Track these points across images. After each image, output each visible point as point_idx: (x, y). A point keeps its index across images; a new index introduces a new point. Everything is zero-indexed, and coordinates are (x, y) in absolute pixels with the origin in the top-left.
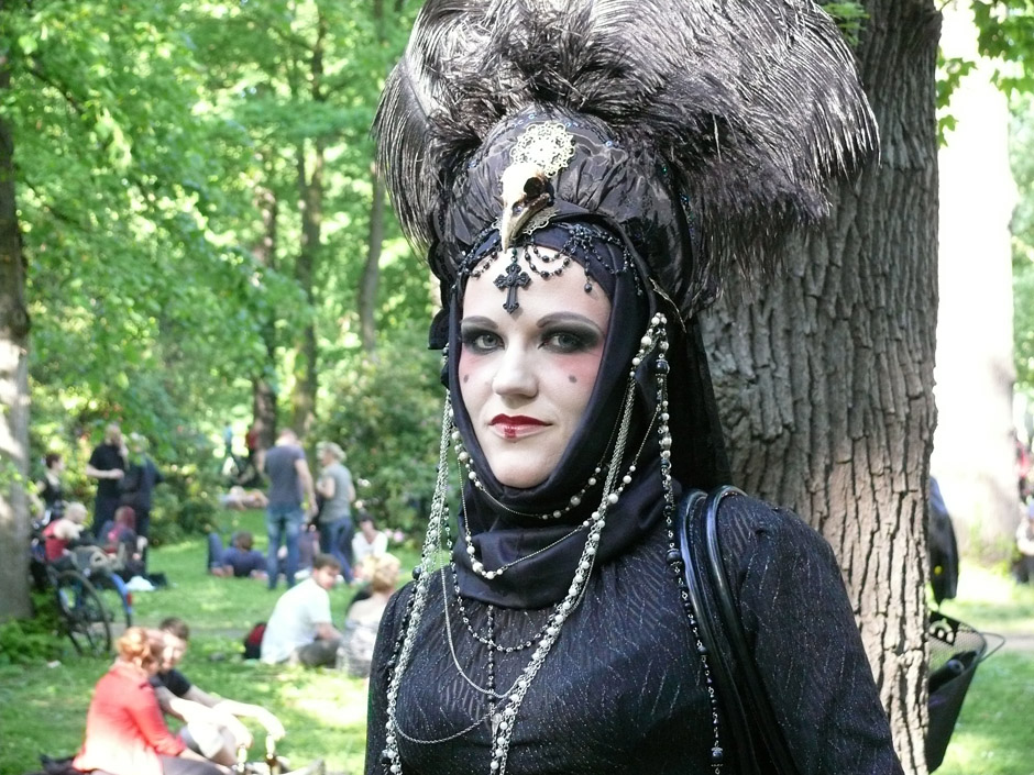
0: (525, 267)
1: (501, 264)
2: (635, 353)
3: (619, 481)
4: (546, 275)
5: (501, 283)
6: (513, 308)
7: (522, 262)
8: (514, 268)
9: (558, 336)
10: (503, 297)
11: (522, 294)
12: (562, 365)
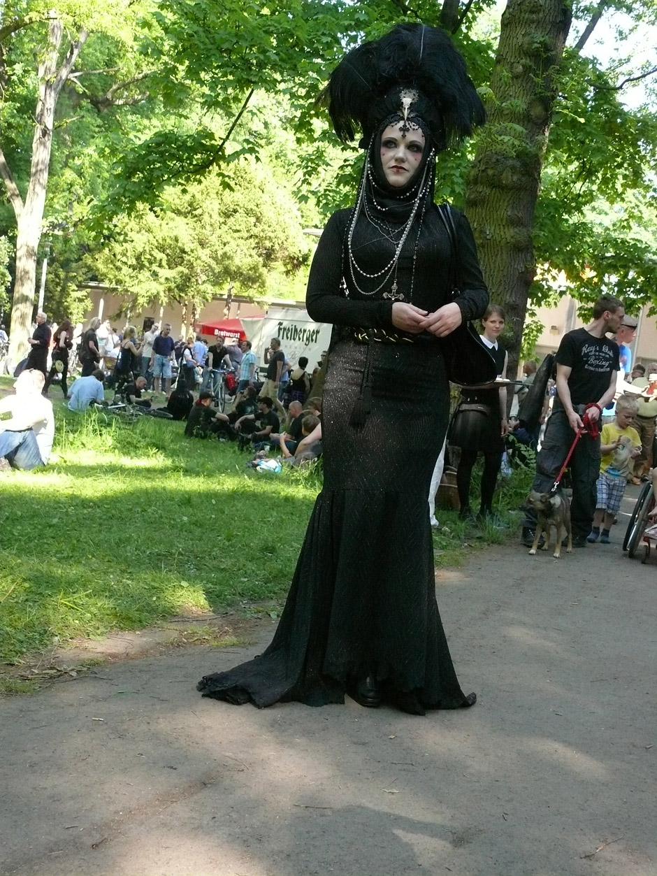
0: (408, 126)
1: (401, 124)
2: (428, 157)
3: (422, 191)
4: (414, 129)
5: (401, 129)
6: (404, 136)
7: (407, 124)
8: (405, 126)
9: (412, 147)
10: (402, 133)
11: (406, 133)
12: (413, 155)
